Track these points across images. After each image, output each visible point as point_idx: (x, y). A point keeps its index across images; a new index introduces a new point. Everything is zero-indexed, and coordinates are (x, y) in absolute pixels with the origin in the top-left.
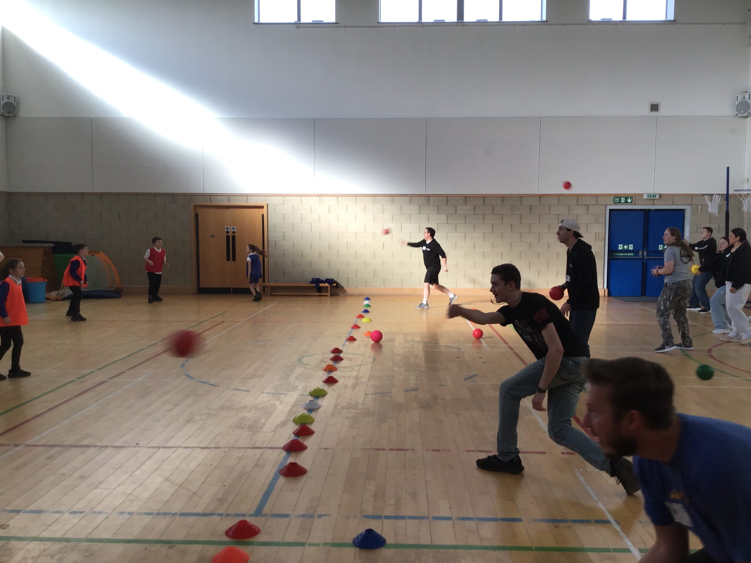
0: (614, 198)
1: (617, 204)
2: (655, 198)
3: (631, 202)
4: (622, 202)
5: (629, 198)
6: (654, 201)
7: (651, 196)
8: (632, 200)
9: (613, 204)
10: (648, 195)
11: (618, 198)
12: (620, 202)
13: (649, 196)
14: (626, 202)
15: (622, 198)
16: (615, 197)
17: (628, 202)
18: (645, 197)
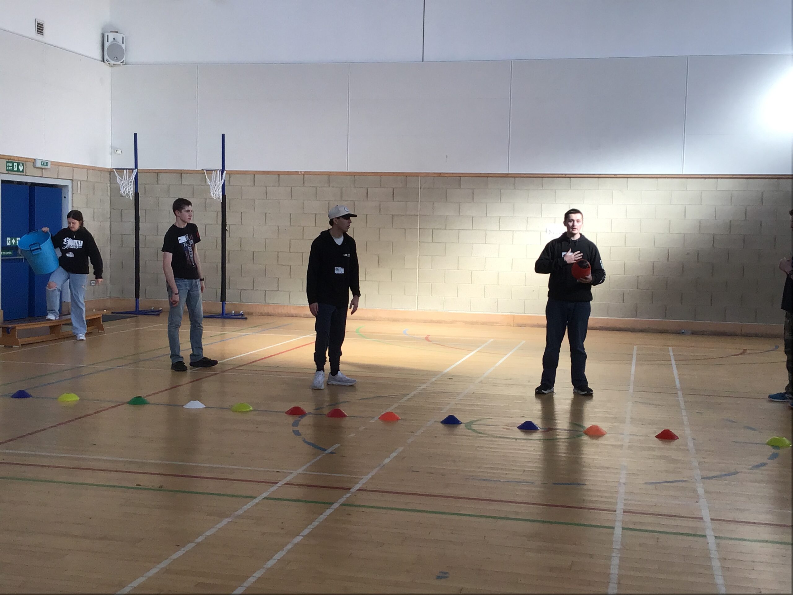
0: (7, 162)
1: (10, 172)
2: (47, 167)
3: (23, 171)
4: (15, 170)
5: (21, 164)
6: (42, 172)
7: (44, 163)
8: (23, 167)
9: (5, 171)
10: (42, 162)
11: (10, 162)
12: (12, 170)
13: (42, 164)
14: (18, 170)
15: (15, 164)
16: (7, 160)
17: (20, 171)
18: (39, 165)
